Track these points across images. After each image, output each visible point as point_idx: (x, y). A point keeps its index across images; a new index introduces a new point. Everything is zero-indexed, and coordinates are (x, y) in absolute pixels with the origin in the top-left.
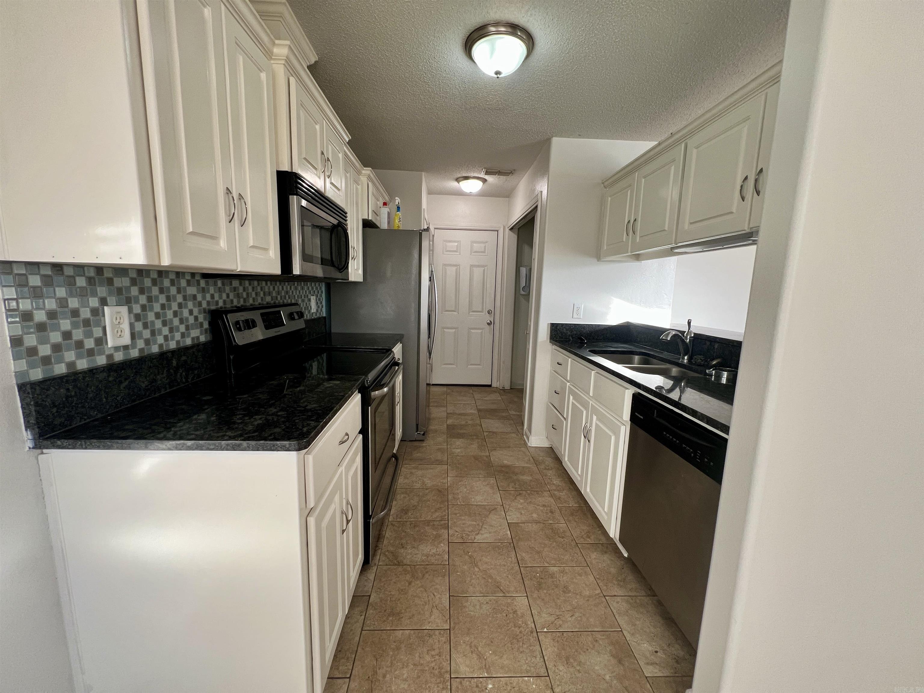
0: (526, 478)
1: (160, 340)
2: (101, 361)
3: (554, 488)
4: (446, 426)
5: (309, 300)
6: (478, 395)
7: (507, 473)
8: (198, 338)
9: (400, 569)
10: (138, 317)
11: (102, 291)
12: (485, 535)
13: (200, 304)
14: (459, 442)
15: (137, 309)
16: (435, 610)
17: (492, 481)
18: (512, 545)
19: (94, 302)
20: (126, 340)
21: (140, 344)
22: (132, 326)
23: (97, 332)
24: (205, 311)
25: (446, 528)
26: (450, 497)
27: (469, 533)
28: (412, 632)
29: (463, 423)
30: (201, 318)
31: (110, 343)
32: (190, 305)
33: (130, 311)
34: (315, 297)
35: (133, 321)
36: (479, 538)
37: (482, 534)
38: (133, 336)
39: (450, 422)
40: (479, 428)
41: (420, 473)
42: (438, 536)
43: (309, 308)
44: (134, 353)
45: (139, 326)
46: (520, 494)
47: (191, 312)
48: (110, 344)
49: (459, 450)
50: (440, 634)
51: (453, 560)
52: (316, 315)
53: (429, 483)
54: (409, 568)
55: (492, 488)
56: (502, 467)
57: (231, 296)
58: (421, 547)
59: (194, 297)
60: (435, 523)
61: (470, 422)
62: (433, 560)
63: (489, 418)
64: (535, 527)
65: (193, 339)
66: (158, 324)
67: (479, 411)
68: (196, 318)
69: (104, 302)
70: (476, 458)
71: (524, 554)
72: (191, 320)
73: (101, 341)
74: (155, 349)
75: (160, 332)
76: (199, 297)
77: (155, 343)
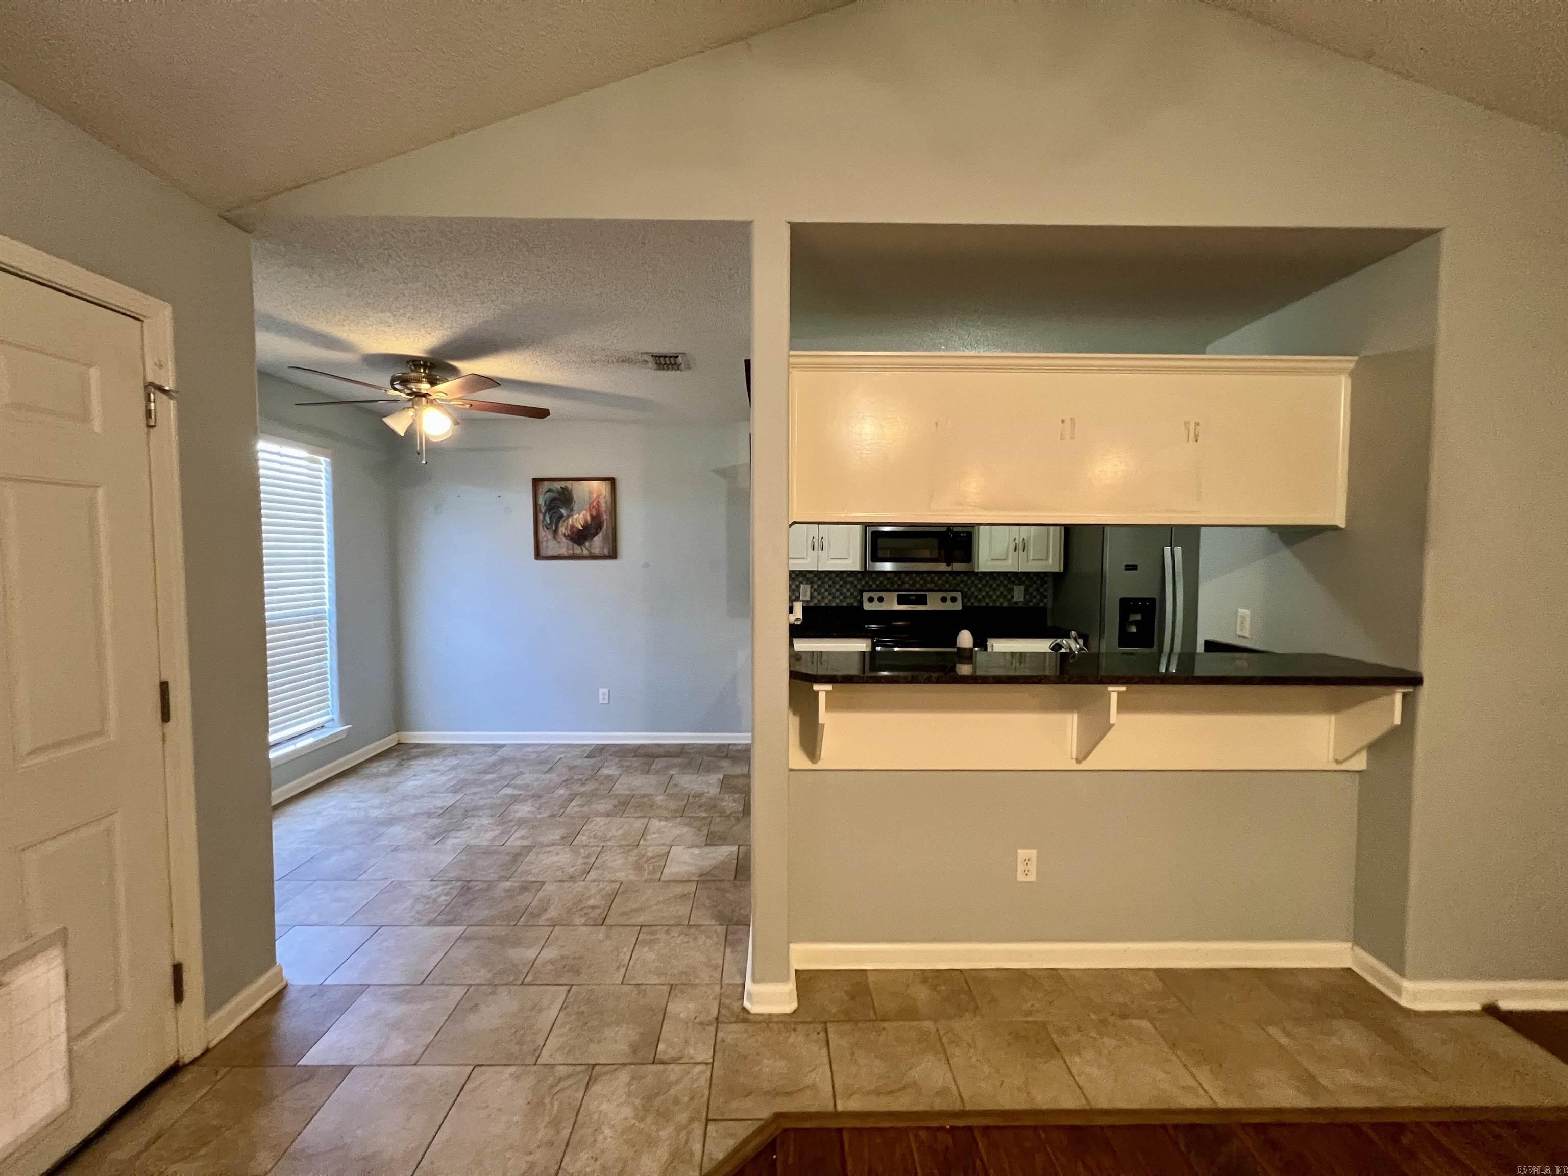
1: (826, 601)
5: (1010, 589)
8: (852, 603)
10: (815, 590)
11: (801, 579)
13: (856, 586)
15: (816, 587)
19: (797, 583)
20: (808, 598)
21: (815, 601)
22: (811, 594)
23: (797, 594)
24: (858, 590)
30: (855, 594)
32: (849, 586)
33: (811, 587)
34: (1022, 588)
35: (812, 591)
38: (812, 597)
44: (812, 604)
45: (815, 594)
47: (848, 590)
48: (801, 599)
59: (851, 583)
65: (848, 604)
66: (826, 594)
68: (852, 594)
69: (801, 583)
72: (848, 594)
73: (798, 598)
74: (823, 605)
75: (827, 597)
76: (856, 583)
77: (823, 602)
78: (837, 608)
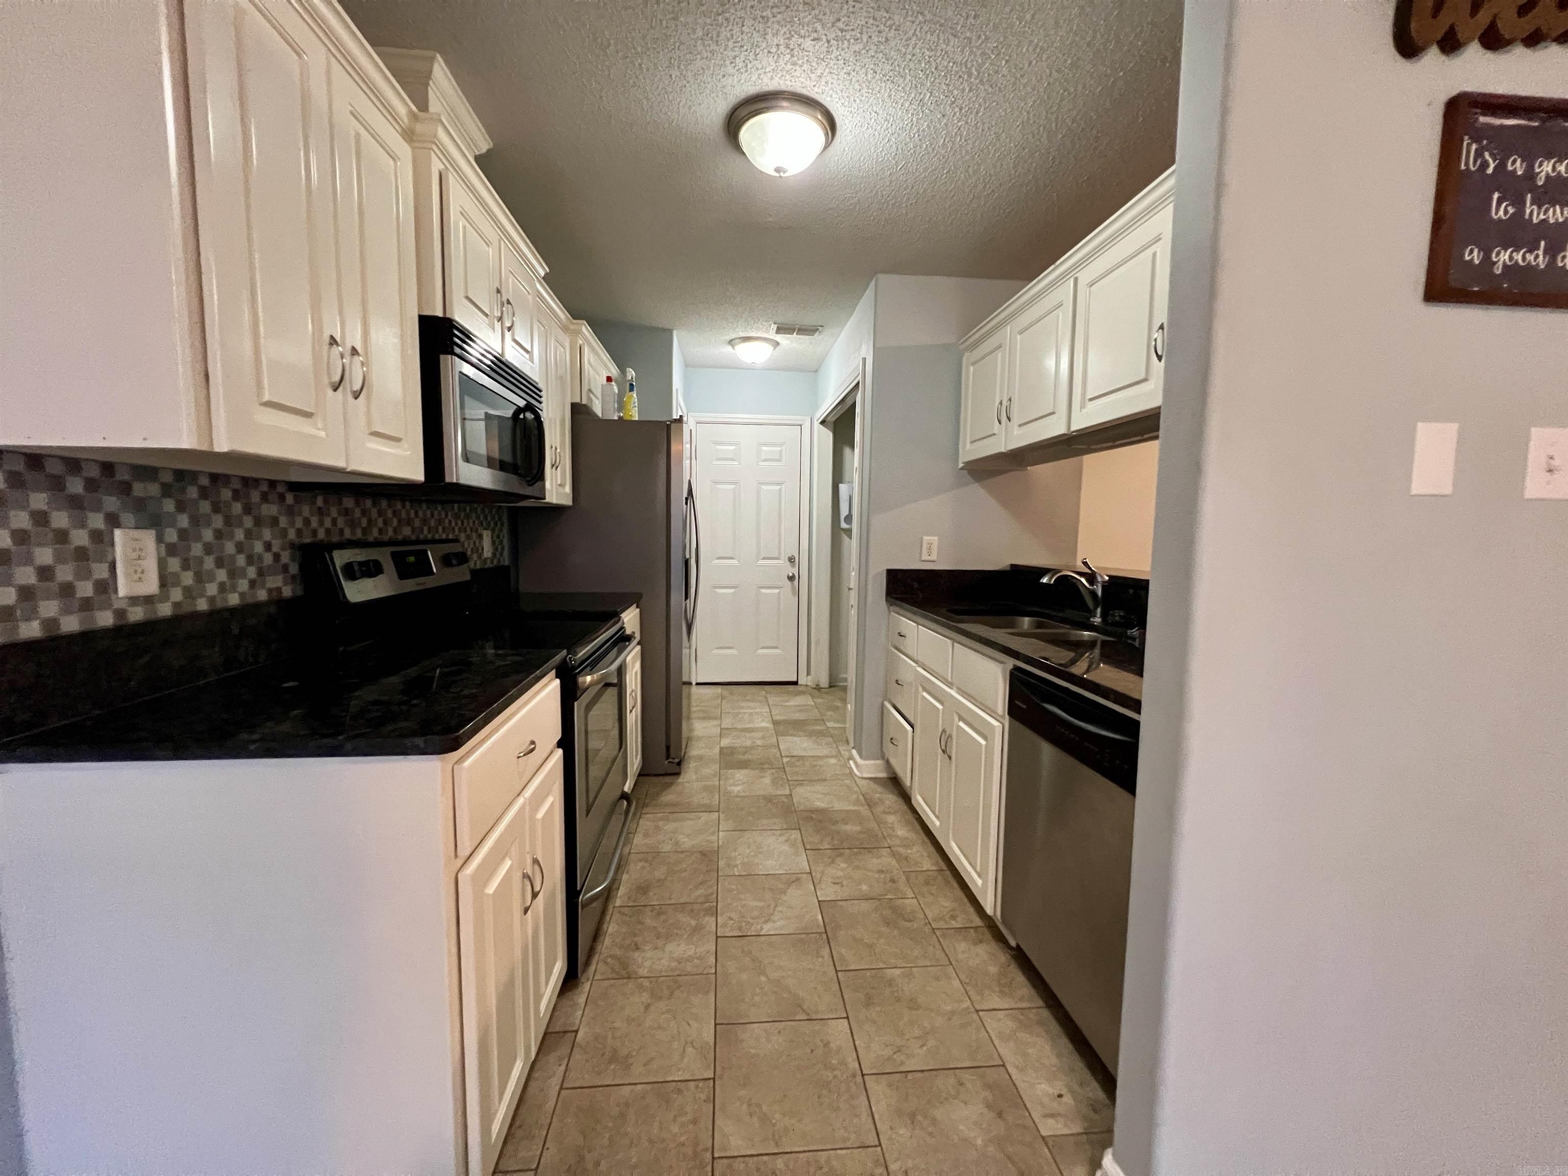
0: (851, 828)
2: (105, 619)
3: (897, 842)
4: (717, 750)
5: (480, 537)
6: (774, 697)
7: (820, 821)
8: (279, 590)
9: (631, 985)
10: (172, 550)
11: (111, 503)
12: (779, 924)
13: (284, 534)
14: (741, 775)
15: (172, 536)
16: (689, 1050)
17: (795, 835)
18: (824, 936)
19: (97, 521)
20: (151, 586)
21: (177, 595)
22: (162, 565)
23: (100, 571)
24: (292, 546)
25: (712, 915)
26: (722, 863)
27: (751, 921)
28: (649, 1087)
29: (749, 743)
30: (285, 557)
31: (123, 590)
32: (267, 534)
33: (160, 539)
34: (489, 532)
35: (163, 554)
36: (767, 928)
37: (774, 922)
38: (164, 582)
39: (725, 742)
40: (775, 751)
41: (670, 826)
42: (697, 929)
43: (480, 551)
44: (165, 610)
45: (174, 564)
46: (841, 855)
47: (268, 546)
48: (122, 592)
49: (739, 788)
50: (697, 1087)
51: (723, 966)
52: (492, 563)
53: (686, 843)
54: (646, 983)
55: (793, 845)
56: (812, 811)
57: (341, 522)
58: (669, 947)
59: (275, 521)
60: (695, 906)
61: (759, 742)
62: (689, 968)
63: (791, 735)
64: (865, 906)
65: (270, 591)
66: (209, 563)
67: (776, 723)
68: (277, 557)
69: (113, 521)
70: (769, 799)
71: (843, 951)
72: (268, 559)
73: (106, 587)
74: (202, 605)
75: (211, 578)
76: (283, 521)
77: (202, 595)
78: (247, 610)
